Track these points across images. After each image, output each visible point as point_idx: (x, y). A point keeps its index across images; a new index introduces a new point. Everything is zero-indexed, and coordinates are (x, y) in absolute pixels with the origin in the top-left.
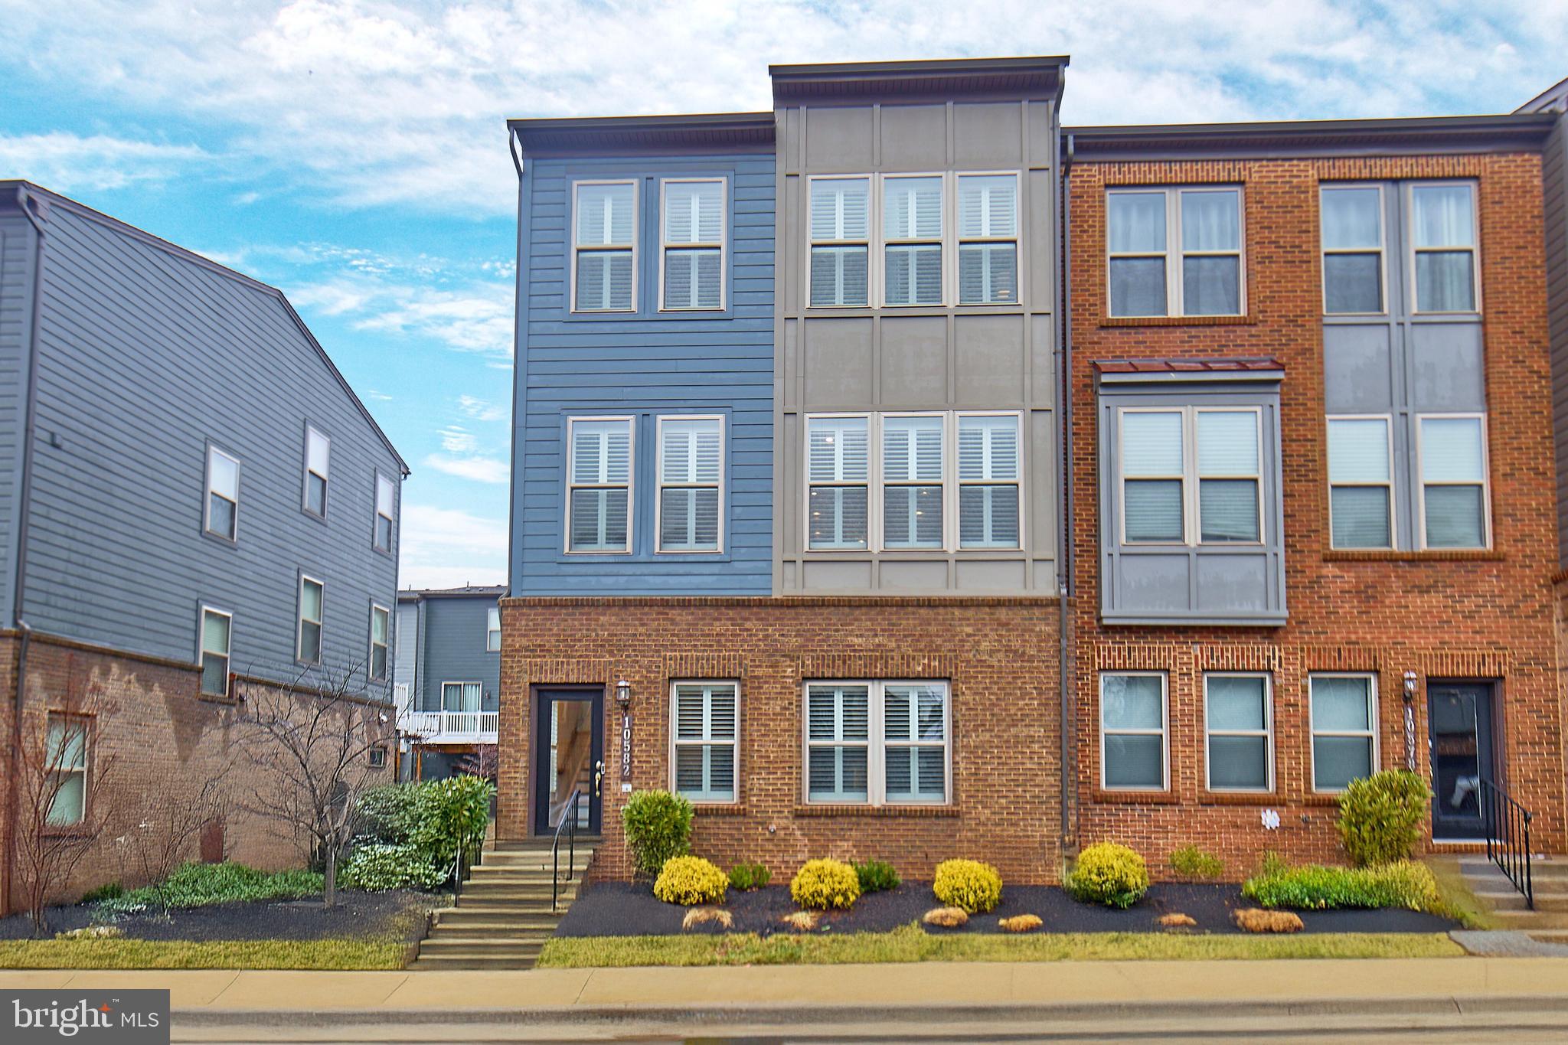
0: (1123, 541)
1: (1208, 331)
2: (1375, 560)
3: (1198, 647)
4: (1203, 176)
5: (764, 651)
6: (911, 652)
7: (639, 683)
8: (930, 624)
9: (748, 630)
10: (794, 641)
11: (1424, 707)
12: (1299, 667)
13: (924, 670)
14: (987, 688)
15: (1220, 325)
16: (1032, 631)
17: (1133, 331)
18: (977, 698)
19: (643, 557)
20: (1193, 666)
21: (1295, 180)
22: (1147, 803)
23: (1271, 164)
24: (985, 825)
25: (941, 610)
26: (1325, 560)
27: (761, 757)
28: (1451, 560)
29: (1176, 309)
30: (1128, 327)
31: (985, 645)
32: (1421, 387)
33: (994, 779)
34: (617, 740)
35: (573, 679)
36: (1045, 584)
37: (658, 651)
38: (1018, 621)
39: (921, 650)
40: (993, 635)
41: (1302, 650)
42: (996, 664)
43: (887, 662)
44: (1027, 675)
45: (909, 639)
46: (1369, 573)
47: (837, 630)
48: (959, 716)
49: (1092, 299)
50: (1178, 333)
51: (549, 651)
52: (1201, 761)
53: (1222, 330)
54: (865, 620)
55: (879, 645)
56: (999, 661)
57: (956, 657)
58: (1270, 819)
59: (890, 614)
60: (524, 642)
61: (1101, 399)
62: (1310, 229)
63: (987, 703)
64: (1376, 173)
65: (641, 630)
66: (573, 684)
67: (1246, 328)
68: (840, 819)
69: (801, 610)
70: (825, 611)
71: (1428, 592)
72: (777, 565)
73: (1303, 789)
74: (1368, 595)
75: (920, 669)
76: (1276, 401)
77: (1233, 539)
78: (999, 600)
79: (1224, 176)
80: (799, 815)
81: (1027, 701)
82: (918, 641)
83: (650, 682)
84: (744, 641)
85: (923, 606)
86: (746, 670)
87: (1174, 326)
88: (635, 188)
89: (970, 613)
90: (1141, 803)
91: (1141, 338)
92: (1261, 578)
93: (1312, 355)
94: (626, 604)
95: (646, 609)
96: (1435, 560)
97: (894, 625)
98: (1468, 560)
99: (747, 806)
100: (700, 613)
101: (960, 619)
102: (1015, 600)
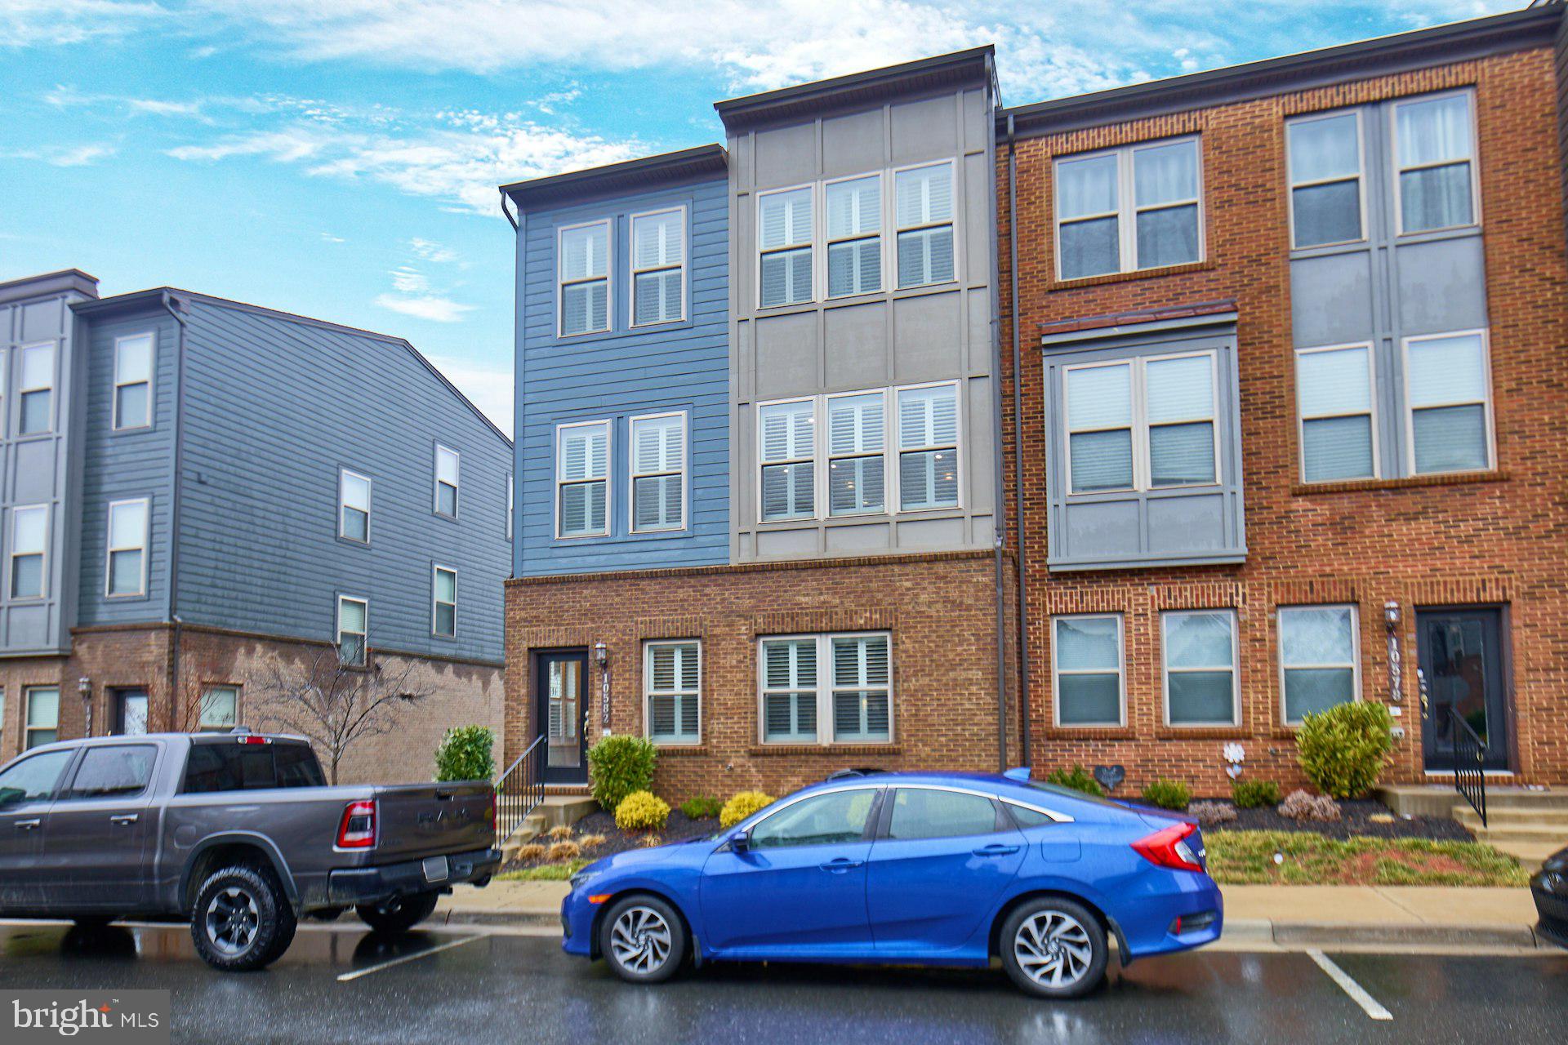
0: (1069, 492)
1: (1162, 281)
2: (1355, 490)
3: (1152, 588)
5: (721, 613)
6: (853, 608)
7: (616, 644)
8: (871, 581)
9: (707, 595)
10: (747, 603)
11: (1411, 637)
13: (866, 623)
14: (926, 637)
15: (1176, 274)
16: (970, 582)
17: (1082, 292)
18: (917, 645)
19: (618, 539)
20: (1150, 606)
22: (1101, 739)
24: (925, 761)
25: (881, 568)
26: (1295, 495)
27: (719, 704)
28: (1444, 485)
29: (1129, 265)
30: (1079, 288)
31: (924, 597)
32: (1407, 308)
33: (934, 719)
34: (598, 693)
35: (562, 643)
36: (983, 539)
37: (631, 617)
38: (955, 573)
39: (863, 605)
40: (931, 588)
41: (1269, 585)
42: (934, 614)
43: (831, 617)
44: (965, 623)
45: (852, 596)
46: (1347, 503)
47: (785, 591)
48: (899, 663)
51: (543, 621)
52: (1160, 699)
54: (811, 581)
55: (824, 602)
56: (938, 611)
57: (896, 610)
58: (1235, 751)
59: (834, 574)
60: (523, 614)
61: (1045, 360)
62: (1273, 167)
63: (927, 650)
65: (617, 599)
66: (562, 647)
67: (1204, 273)
68: (790, 757)
69: (753, 575)
70: (775, 575)
71: (1416, 519)
72: (734, 536)
73: (1271, 723)
74: (1344, 526)
75: (862, 622)
76: (1233, 342)
77: (1188, 480)
78: (936, 556)
80: (753, 754)
81: (965, 647)
82: (860, 597)
83: (625, 643)
84: (705, 605)
85: (864, 565)
86: (706, 630)
88: (609, 227)
89: (909, 569)
90: (1095, 739)
92: (1216, 517)
93: (1278, 293)
94: (604, 578)
95: (621, 582)
96: (1424, 486)
97: (837, 584)
98: (1463, 483)
99: (709, 748)
100: (666, 582)
101: (900, 575)
102: (952, 555)
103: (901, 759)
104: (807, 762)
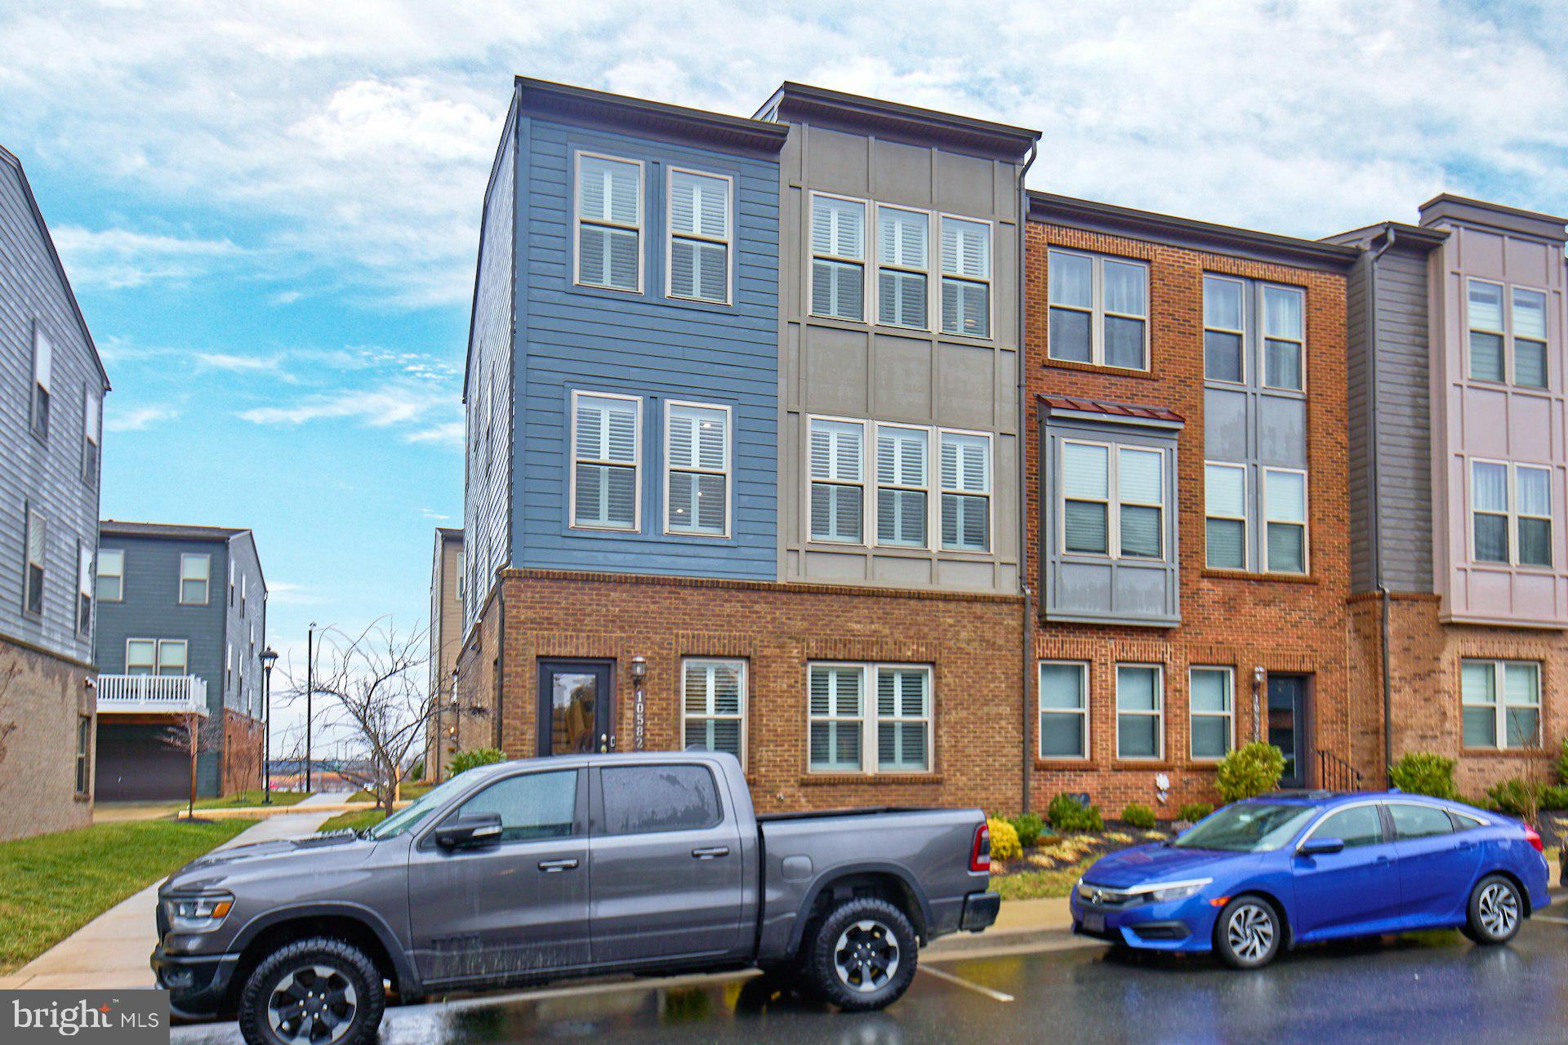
0: (1064, 551)
1: (1123, 381)
2: (1236, 579)
3: (1112, 642)
4: (1121, 251)
5: (772, 633)
6: (902, 639)
7: (651, 658)
8: (918, 615)
9: (757, 612)
10: (800, 625)
11: (1266, 694)
12: (1183, 660)
13: (913, 655)
14: (965, 672)
15: (1133, 377)
16: (1002, 624)
17: (1068, 373)
18: (957, 680)
19: (651, 537)
20: (1109, 658)
21: (1187, 266)
22: (1075, 770)
23: (1170, 249)
24: (962, 789)
25: (928, 603)
26: (1203, 577)
27: (769, 731)
28: (1285, 582)
29: (1099, 360)
30: (1064, 369)
31: (964, 635)
32: (1265, 445)
33: (970, 750)
34: (629, 714)
35: (583, 652)
36: (1008, 585)
37: (669, 629)
38: (989, 615)
39: (911, 638)
40: (970, 627)
41: (1186, 647)
42: (972, 651)
43: (882, 647)
44: (997, 662)
45: (901, 627)
46: (1231, 588)
47: (838, 616)
48: (942, 696)
49: (1036, 340)
50: (1101, 380)
51: (556, 624)
52: (1113, 735)
53: (1134, 381)
54: (863, 608)
55: (875, 631)
56: (975, 649)
57: (940, 644)
58: (1163, 781)
59: (885, 604)
60: (530, 614)
61: (1047, 429)
62: (1196, 309)
63: (965, 685)
64: (1241, 271)
65: (653, 607)
66: (582, 658)
67: (1151, 382)
68: (840, 787)
69: (806, 596)
70: (828, 598)
71: (1269, 605)
72: (781, 553)
73: (1184, 757)
74: (1230, 605)
75: (910, 653)
76: (1175, 445)
77: (1141, 555)
78: (976, 597)
79: (1136, 254)
80: (804, 784)
81: (997, 684)
82: (908, 629)
83: (663, 658)
84: (754, 622)
85: (914, 598)
86: (755, 650)
87: (1099, 373)
88: (642, 171)
89: (952, 606)
90: (1070, 770)
91: (1074, 379)
92: (1162, 588)
93: (1197, 409)
94: (638, 581)
95: (658, 588)
96: (1274, 581)
97: (888, 614)
98: (1295, 583)
99: (758, 778)
100: (711, 594)
101: (944, 611)
102: (989, 597)
103: (942, 789)
104: (856, 791)
